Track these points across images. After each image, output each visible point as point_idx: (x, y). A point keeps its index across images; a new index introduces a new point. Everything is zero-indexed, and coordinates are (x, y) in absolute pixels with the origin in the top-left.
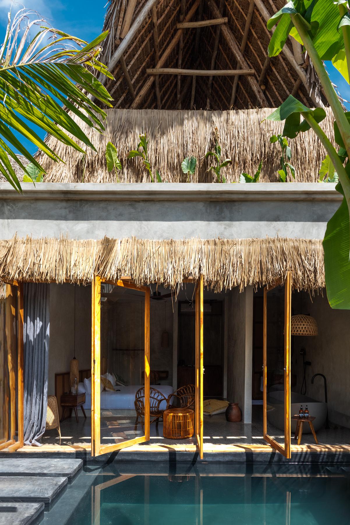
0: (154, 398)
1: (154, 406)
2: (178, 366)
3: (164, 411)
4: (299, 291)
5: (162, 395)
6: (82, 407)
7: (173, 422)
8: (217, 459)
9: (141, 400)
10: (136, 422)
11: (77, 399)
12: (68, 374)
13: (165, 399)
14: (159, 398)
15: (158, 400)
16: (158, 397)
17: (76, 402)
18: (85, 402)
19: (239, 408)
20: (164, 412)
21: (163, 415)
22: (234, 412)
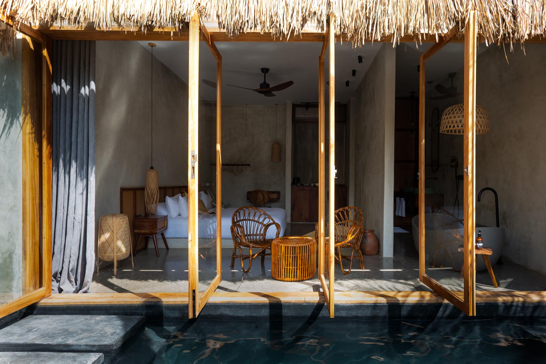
0: (259, 222)
1: (258, 233)
2: (292, 185)
3: (272, 240)
4: (487, 45)
5: (269, 217)
6: (163, 235)
7: (285, 256)
8: (354, 313)
9: (241, 224)
10: (233, 255)
11: (157, 224)
12: (143, 189)
13: (274, 223)
14: (265, 222)
15: (265, 225)
16: (264, 220)
17: (156, 227)
18: (167, 228)
19: (376, 236)
20: (273, 242)
21: (271, 246)
22: (370, 241)
